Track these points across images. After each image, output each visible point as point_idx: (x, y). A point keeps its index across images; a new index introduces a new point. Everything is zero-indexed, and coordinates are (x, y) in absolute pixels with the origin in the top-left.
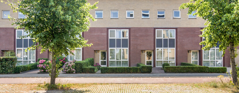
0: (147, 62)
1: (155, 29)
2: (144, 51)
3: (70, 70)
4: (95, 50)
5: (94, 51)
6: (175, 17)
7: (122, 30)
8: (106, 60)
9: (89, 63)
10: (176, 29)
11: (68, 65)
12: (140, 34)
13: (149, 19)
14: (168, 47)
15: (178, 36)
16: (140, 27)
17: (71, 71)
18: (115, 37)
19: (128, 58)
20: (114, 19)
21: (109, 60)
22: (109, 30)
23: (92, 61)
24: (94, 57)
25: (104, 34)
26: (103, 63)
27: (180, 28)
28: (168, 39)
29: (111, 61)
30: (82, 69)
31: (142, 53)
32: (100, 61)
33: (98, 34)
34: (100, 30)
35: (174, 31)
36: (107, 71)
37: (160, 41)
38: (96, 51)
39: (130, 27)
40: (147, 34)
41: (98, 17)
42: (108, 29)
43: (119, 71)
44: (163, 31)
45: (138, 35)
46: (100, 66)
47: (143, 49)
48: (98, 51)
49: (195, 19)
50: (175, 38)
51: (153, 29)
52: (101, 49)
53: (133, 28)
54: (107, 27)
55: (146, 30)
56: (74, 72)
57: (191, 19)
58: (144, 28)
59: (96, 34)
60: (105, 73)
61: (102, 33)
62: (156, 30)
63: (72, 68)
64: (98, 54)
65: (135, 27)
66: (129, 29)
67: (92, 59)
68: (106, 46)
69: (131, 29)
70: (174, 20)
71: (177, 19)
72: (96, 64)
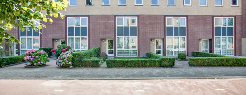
0: (156, 50)
1: (165, 16)
2: (154, 39)
3: (65, 63)
4: (102, 38)
5: (100, 40)
6: (186, 4)
7: (130, 18)
8: (113, 49)
9: (93, 53)
10: (187, 16)
11: (63, 57)
12: (149, 22)
13: (159, 7)
14: (178, 36)
15: (189, 24)
16: (149, 14)
17: (66, 65)
18: (123, 25)
19: (137, 47)
20: (122, 6)
21: (117, 49)
22: (117, 17)
23: (98, 50)
24: (101, 45)
25: (111, 22)
26: (111, 52)
27: (191, 15)
28: (178, 27)
29: (119, 50)
30: (82, 61)
31: (151, 41)
32: (107, 50)
33: (105, 21)
34: (107, 17)
35: (185, 18)
36: (115, 65)
37: (170, 29)
38: (103, 40)
39: (139, 14)
40: (157, 21)
41: (104, 4)
42: (115, 16)
43: (131, 65)
44: (173, 18)
45: (147, 23)
46: (106, 56)
47: (153, 37)
48: (105, 39)
49: (206, 7)
50: (186, 26)
51: (163, 16)
52: (108, 38)
53: (142, 15)
54: (115, 14)
55: (156, 17)
56: (71, 67)
57: (202, 7)
58: (153, 15)
59: (102, 22)
60: (112, 67)
61: (109, 20)
62: (166, 18)
63: (67, 61)
64: (105, 42)
65: (144, 14)
66: (138, 16)
67: (98, 48)
68: (114, 34)
69: (140, 17)
70: (185, 7)
71: (188, 7)
72: (103, 53)
